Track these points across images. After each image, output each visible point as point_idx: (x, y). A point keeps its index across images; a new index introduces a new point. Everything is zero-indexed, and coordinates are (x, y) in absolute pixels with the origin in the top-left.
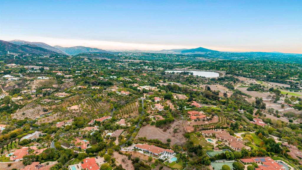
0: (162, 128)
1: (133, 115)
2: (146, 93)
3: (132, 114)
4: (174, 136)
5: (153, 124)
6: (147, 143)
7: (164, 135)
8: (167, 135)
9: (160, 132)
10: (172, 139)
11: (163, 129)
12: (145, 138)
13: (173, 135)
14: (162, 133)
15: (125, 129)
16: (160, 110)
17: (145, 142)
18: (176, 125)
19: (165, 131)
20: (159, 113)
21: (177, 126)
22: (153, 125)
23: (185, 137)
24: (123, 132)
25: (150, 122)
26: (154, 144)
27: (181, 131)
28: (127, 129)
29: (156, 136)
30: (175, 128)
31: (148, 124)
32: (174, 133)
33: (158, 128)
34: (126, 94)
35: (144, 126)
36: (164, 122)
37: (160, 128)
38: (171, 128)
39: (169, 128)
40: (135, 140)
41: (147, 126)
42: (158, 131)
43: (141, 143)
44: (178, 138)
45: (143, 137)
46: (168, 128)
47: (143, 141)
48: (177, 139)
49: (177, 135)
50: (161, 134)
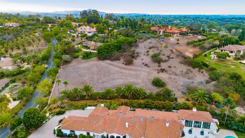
0: (118, 59)
1: (33, 49)
2: (50, 23)
3: (30, 48)
4: (163, 70)
5: (87, 56)
6: (102, 105)
7: (132, 72)
8: (140, 71)
9: (117, 69)
10: (163, 76)
11: (122, 60)
12: (87, 89)
13: (159, 68)
14: (124, 68)
15: (13, 78)
16: (90, 35)
17: (88, 102)
18: (150, 48)
19: (129, 63)
20: (90, 39)
21: (153, 49)
22: (89, 58)
23: (194, 67)
24: (7, 85)
25: (81, 55)
26: (123, 101)
27: (171, 57)
28: (21, 76)
29: (114, 79)
30: (151, 53)
31: (75, 58)
32: (157, 64)
33: (109, 62)
34: (14, 26)
35: (66, 62)
36: (117, 47)
37: (112, 60)
38: (141, 55)
39: (137, 56)
40: (54, 102)
41: (74, 63)
42: (111, 67)
43: (76, 108)
44: (178, 72)
45: (80, 87)
46: (133, 57)
47: (83, 98)
48: (176, 75)
49: (170, 67)
50: (123, 71)
